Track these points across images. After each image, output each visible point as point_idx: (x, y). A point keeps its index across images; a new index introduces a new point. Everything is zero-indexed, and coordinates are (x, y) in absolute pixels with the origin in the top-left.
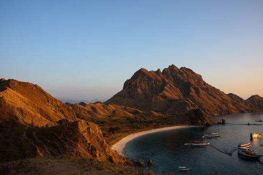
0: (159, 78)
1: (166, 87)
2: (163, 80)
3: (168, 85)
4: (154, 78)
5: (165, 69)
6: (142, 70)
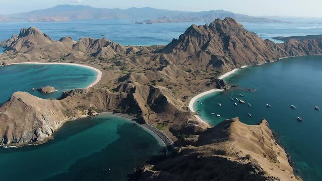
0: (206, 33)
1: (210, 42)
2: (209, 34)
3: (212, 40)
4: (202, 33)
5: (211, 24)
6: (194, 27)
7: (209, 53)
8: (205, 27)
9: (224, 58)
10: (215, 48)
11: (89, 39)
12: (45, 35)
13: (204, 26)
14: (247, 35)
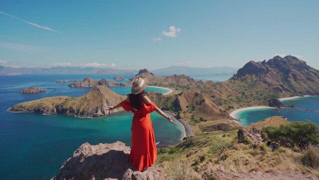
0: (264, 68)
1: (268, 74)
2: (267, 68)
3: (270, 72)
4: (259, 67)
6: (252, 62)
7: (265, 82)
8: (264, 63)
9: (281, 86)
10: (273, 79)
11: (175, 75)
12: (151, 73)
13: (262, 62)
14: (312, 70)
